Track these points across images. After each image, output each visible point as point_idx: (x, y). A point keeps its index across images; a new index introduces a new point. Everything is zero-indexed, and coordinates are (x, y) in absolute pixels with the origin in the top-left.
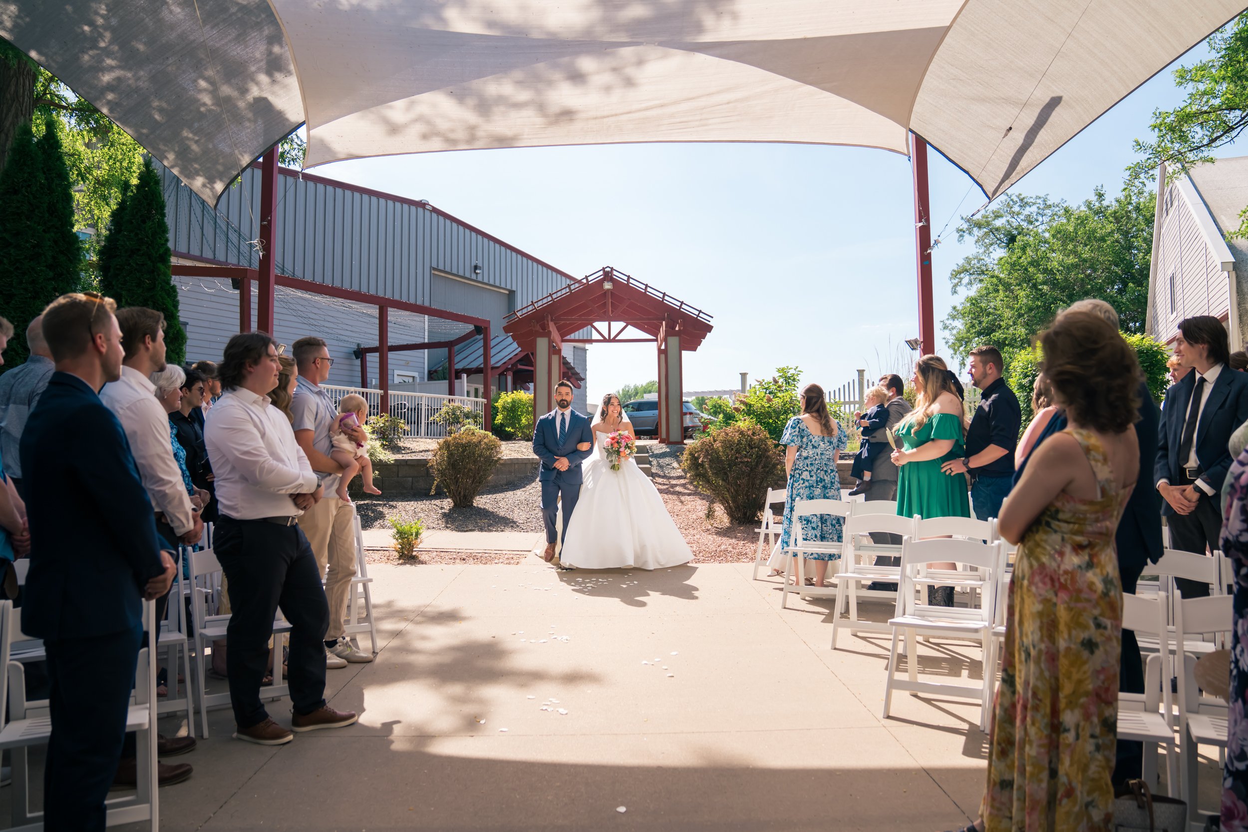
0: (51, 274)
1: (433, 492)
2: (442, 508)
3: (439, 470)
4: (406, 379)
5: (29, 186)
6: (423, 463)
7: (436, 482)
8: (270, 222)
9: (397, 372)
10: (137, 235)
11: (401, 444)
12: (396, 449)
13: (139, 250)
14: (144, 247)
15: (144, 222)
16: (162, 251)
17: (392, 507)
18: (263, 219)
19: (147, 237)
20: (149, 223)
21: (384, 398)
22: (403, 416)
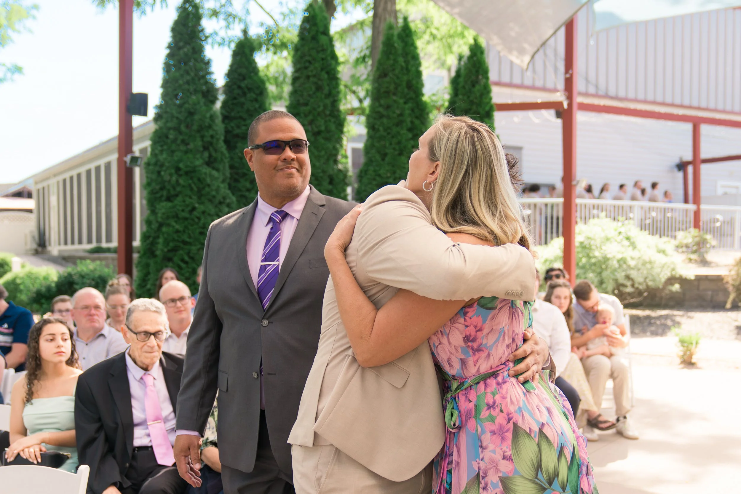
0: (410, 135)
1: (728, 305)
2: (736, 321)
3: (733, 285)
4: (729, 190)
5: (394, 70)
6: (719, 279)
7: (732, 297)
8: (572, 75)
9: (720, 183)
10: (469, 97)
11: (709, 257)
12: (704, 263)
13: (470, 109)
14: (474, 107)
15: (474, 86)
16: (487, 108)
17: (690, 317)
18: (567, 72)
19: (476, 98)
20: (477, 87)
21: (697, 214)
22: (713, 231)
